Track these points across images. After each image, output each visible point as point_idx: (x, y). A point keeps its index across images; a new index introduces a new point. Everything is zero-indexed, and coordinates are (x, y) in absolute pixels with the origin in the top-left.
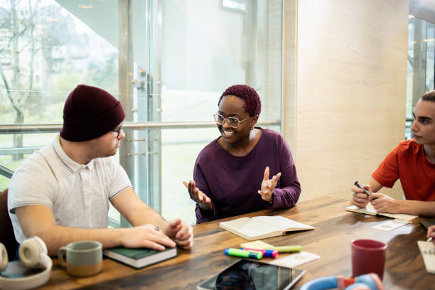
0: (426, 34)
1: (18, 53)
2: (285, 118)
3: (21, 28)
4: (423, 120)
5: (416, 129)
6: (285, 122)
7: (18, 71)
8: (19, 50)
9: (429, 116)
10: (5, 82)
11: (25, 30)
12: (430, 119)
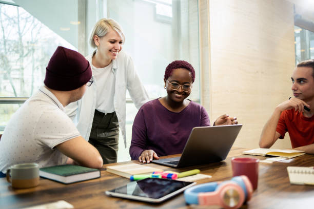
0: (310, 44)
1: (23, 69)
2: (203, 97)
3: (26, 52)
4: (300, 80)
5: (296, 89)
6: (203, 100)
7: (23, 81)
8: (24, 66)
9: (304, 77)
10: (14, 90)
11: (28, 53)
12: (305, 79)
